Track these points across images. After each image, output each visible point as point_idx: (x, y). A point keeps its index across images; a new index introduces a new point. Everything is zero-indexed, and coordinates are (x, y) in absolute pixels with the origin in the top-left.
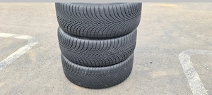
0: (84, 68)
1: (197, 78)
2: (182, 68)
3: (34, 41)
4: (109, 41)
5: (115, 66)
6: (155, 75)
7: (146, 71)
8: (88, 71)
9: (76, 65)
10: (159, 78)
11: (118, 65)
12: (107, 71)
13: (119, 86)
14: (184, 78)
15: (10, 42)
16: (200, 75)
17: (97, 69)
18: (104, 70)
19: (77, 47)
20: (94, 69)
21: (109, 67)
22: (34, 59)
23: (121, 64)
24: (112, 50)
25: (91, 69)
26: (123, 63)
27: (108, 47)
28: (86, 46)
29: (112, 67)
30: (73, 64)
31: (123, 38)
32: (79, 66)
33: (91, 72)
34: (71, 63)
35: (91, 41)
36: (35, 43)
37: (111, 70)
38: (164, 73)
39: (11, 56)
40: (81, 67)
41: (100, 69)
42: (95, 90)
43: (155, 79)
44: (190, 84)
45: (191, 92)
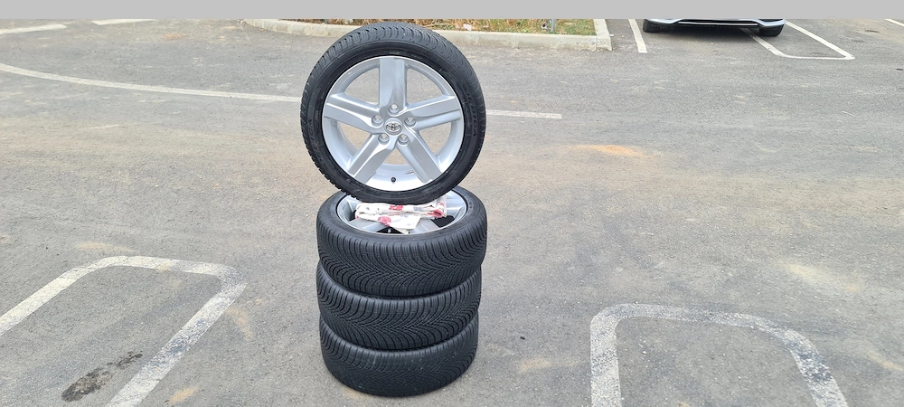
0: (372, 353)
1: (613, 372)
2: (589, 351)
3: (236, 281)
4: (421, 300)
5: (434, 349)
6: (524, 368)
7: (509, 358)
8: (379, 359)
9: (354, 348)
10: (531, 374)
11: (440, 346)
12: (417, 359)
13: (445, 392)
14: (584, 374)
15: (176, 284)
16: (623, 366)
17: (397, 354)
18: (410, 358)
19: (359, 313)
20: (391, 354)
21: (422, 351)
22: (247, 331)
23: (445, 344)
24: (426, 318)
25: (385, 354)
26: (450, 342)
27: (418, 313)
28: (376, 312)
29: (428, 350)
30: (348, 345)
31: (447, 293)
32: (360, 350)
33: (385, 360)
34: (343, 343)
35: (387, 302)
36: (240, 288)
37: (427, 357)
38: (546, 363)
39: (192, 322)
40: (366, 351)
41: (403, 354)
42: (393, 401)
43: (523, 377)
44: (594, 386)
45: (590, 401)
